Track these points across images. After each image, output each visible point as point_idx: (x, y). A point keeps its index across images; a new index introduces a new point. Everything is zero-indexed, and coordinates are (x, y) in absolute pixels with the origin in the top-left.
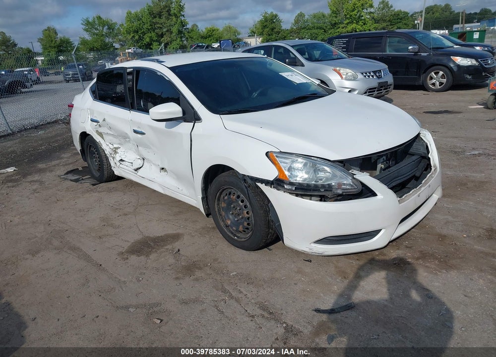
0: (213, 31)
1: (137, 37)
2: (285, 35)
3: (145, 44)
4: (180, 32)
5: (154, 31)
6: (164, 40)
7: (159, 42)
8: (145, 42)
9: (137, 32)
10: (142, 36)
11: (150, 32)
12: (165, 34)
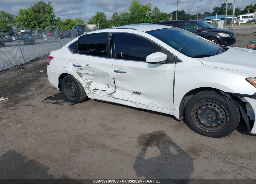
0: (70, 21)
1: (26, 23)
2: (108, 23)
3: (31, 27)
4: (51, 21)
5: (36, 20)
6: (42, 25)
7: (39, 26)
8: (31, 26)
9: (26, 21)
10: (29, 22)
11: (34, 21)
12: (43, 22)
